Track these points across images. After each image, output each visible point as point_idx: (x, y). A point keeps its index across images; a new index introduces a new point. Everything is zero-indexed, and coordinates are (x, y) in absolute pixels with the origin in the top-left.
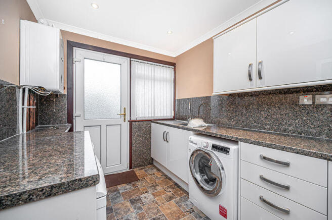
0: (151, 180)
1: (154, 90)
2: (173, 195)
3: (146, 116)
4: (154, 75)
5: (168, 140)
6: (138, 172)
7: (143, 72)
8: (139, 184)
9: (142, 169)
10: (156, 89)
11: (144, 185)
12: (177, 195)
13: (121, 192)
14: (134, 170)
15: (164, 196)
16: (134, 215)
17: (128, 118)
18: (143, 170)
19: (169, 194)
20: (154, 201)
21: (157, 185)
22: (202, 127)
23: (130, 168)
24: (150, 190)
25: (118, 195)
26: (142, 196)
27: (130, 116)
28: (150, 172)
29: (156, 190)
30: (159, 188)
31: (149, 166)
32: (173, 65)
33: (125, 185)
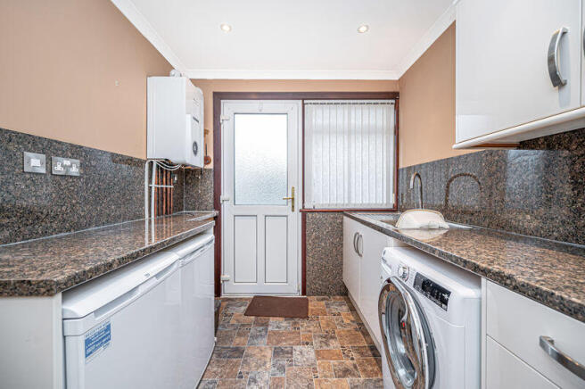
0: (328, 325)
1: (349, 153)
2: (355, 367)
3: (332, 202)
4: (349, 124)
5: (360, 252)
6: (314, 304)
7: (326, 122)
8: (304, 325)
9: (322, 300)
10: (353, 150)
11: (311, 329)
12: (364, 370)
13: (270, 328)
14: (309, 298)
15: (336, 362)
16: (267, 376)
17: (298, 206)
18: (324, 303)
19: (349, 363)
20: (312, 364)
21: (333, 338)
22: (430, 229)
23: (304, 293)
24: (316, 342)
25: (263, 333)
26: (298, 348)
27: (303, 202)
28: (335, 308)
29: (328, 345)
30: (334, 345)
31: (338, 297)
32: (394, 96)
33: (281, 319)
